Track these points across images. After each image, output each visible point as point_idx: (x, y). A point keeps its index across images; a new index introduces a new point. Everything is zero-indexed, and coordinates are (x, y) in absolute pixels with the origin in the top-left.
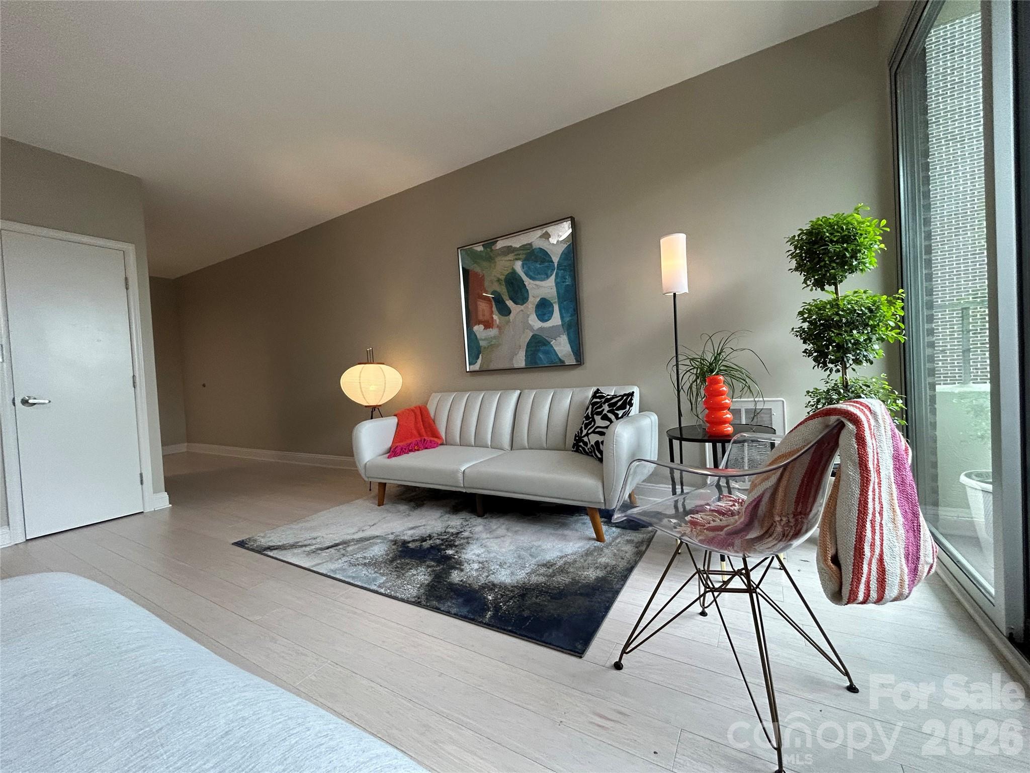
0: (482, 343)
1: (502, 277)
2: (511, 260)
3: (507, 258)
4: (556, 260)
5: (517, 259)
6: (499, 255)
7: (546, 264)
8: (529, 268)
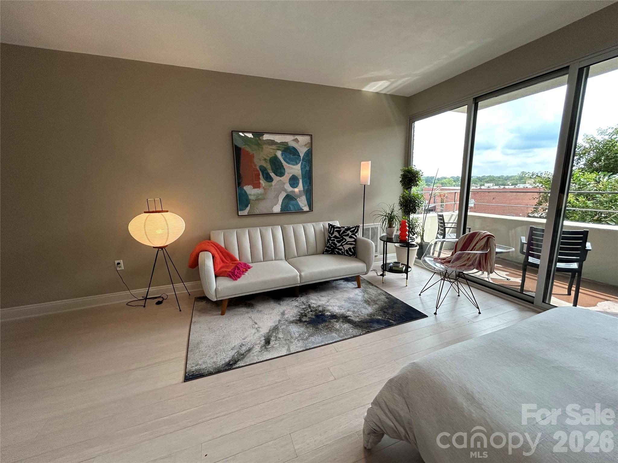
0: (250, 197)
1: (268, 158)
2: (274, 149)
3: (271, 147)
4: (302, 155)
5: (278, 150)
6: (265, 144)
7: (296, 156)
8: (286, 156)
